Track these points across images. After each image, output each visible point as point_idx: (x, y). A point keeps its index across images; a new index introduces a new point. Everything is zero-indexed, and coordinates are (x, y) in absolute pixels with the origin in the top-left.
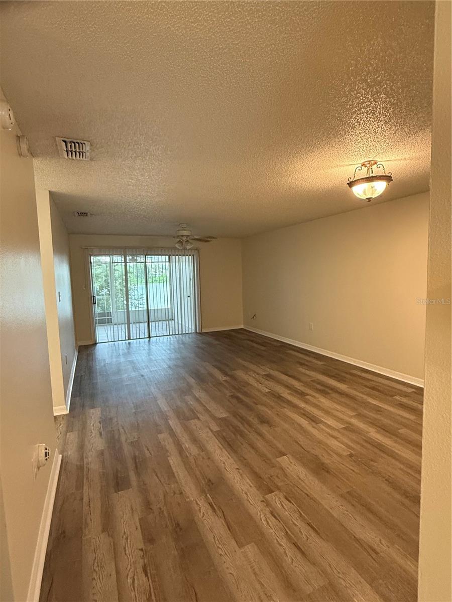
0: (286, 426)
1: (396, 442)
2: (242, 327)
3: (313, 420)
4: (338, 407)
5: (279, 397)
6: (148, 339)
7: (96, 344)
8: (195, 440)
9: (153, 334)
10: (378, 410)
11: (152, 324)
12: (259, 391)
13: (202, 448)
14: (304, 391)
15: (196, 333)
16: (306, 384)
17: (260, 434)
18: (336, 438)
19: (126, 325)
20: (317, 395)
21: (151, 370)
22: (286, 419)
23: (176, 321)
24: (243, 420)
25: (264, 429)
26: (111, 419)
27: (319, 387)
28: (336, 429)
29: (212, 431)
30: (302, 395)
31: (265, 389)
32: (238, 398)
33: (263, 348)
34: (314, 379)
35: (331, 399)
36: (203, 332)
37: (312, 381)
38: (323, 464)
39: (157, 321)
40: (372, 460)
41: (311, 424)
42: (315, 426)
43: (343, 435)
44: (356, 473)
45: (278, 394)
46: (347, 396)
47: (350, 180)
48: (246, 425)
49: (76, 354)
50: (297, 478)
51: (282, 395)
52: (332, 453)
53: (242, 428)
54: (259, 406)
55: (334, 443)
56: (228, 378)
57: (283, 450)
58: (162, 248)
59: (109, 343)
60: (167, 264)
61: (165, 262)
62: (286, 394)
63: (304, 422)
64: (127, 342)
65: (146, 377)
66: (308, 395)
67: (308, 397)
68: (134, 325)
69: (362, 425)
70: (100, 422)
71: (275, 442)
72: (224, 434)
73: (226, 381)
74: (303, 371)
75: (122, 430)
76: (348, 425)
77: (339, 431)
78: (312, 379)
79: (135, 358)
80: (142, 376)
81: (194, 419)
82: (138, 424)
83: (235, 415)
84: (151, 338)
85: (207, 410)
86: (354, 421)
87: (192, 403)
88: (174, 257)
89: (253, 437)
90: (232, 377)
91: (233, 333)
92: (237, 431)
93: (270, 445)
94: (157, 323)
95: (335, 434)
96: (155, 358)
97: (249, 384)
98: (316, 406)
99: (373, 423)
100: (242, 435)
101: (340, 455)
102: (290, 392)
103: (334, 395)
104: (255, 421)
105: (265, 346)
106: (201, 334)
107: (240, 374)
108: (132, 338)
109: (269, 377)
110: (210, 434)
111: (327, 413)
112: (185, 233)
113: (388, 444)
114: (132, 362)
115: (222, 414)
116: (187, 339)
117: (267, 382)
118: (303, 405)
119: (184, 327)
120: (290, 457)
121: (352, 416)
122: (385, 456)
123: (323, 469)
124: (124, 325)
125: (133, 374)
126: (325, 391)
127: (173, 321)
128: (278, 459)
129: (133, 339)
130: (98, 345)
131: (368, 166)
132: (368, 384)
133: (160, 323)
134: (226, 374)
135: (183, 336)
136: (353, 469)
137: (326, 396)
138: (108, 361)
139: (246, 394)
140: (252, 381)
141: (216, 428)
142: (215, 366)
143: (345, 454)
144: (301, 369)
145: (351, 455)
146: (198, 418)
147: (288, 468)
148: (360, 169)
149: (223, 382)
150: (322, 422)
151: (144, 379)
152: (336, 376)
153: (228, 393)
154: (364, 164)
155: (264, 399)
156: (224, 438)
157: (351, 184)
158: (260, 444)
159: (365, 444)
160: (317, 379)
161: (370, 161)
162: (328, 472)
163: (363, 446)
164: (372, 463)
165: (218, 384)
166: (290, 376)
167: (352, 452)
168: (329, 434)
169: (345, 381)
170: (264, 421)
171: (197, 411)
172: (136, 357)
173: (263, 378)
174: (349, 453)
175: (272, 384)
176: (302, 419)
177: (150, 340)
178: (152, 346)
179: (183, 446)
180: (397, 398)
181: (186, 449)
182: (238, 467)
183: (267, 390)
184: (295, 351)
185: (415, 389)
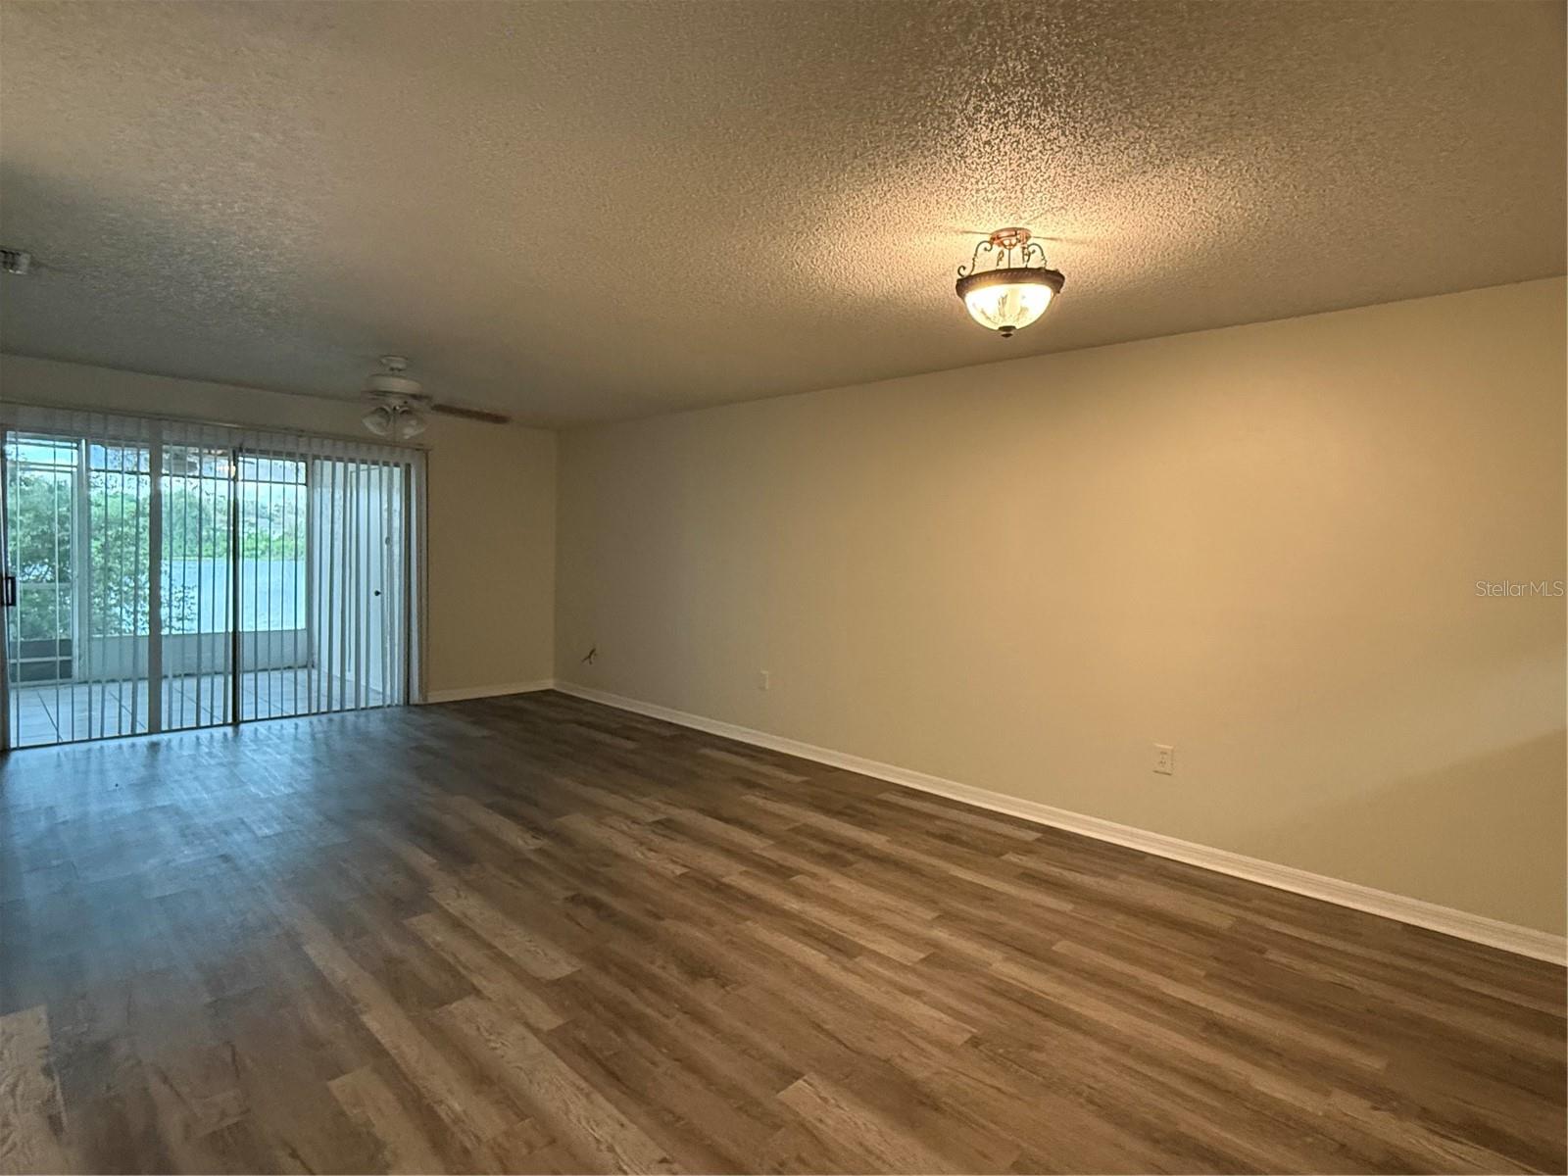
0: (771, 978)
1: (1061, 980)
2: (549, 686)
3: (838, 947)
4: (889, 900)
5: (721, 889)
6: (229, 730)
7: (5, 752)
8: (483, 1078)
9: (247, 713)
10: (984, 897)
11: (247, 681)
12: (653, 873)
13: (514, 1103)
14: (781, 862)
15: (407, 702)
16: (781, 842)
17: (699, 1017)
18: (917, 994)
19: (144, 687)
20: (821, 871)
21: (259, 833)
22: (764, 955)
24: (633, 976)
25: (707, 996)
26: (103, 1049)
27: (815, 844)
28: (905, 967)
29: (536, 1031)
30: (781, 873)
31: (671, 866)
32: (596, 905)
33: (630, 745)
34: (797, 824)
35: (862, 878)
36: (431, 700)
37: (793, 830)
38: (913, 1084)
40: (1031, 1047)
41: (838, 962)
42: (850, 964)
43: (930, 980)
44: (1011, 1096)
45: (717, 881)
46: (897, 864)
48: (646, 992)
50: (859, 1150)
51: (726, 880)
52: (923, 1045)
53: (639, 1006)
54: (669, 924)
55: (918, 1011)
56: (543, 843)
57: (785, 1057)
59: (67, 748)
60: (302, 489)
61: (296, 484)
62: (735, 875)
63: (815, 958)
65: (243, 863)
66: (798, 872)
67: (798, 879)
68: (177, 684)
69: (968, 947)
70: (47, 1071)
71: (756, 1037)
72: (583, 1036)
73: (540, 851)
74: (760, 802)
75: (155, 1085)
76: (932, 950)
77: (913, 970)
78: (791, 826)
79: (185, 798)
80: (226, 858)
81: (460, 998)
82: (234, 1054)
83: (601, 961)
84: (243, 727)
85: (500, 958)
86: (940, 934)
87: (439, 938)
88: (328, 464)
89: (676, 1026)
90: (561, 837)
91: (526, 704)
92: (624, 1018)
93: (744, 1052)
95: (912, 981)
96: (265, 792)
97: (617, 856)
98: (834, 905)
99: (990, 936)
101: (947, 1047)
102: (744, 869)
103: (864, 865)
104: (672, 975)
105: (633, 740)
106: (425, 707)
107: (580, 824)
108: (164, 727)
109: (668, 826)
110: (535, 1045)
111: (866, 919)
112: (400, 385)
113: (1047, 990)
114: (173, 811)
115: (560, 965)
116: (375, 725)
117: (669, 845)
118: (794, 906)
120: (816, 1081)
121: (930, 922)
122: (1062, 1030)
123: (922, 1103)
124: (128, 687)
125: (187, 855)
126: (838, 855)
127: (316, 671)
128: (782, 1095)
129: (170, 731)
130: (14, 755)
132: (929, 827)
133: (276, 675)
134: (536, 830)
135: (357, 717)
136: (996, 1083)
137: (844, 870)
138: (66, 812)
139: (616, 888)
140: (623, 845)
141: (550, 1021)
142: (490, 806)
143: (959, 1039)
144: (754, 798)
145: (975, 1042)
146: (477, 992)
147: (821, 1121)
149: (534, 858)
150: (862, 948)
151: (237, 869)
152: (849, 811)
153: (562, 894)
154: (998, 237)
155: (678, 897)
156: (585, 1051)
158: (708, 1050)
159: (992, 998)
160: (805, 825)
162: (936, 1108)
163: (990, 1006)
164: (1035, 1055)
165: (517, 862)
166: (727, 821)
167: (974, 1030)
168: (891, 982)
169: (875, 825)
170: (698, 969)
171: (466, 967)
172: (188, 793)
173: (653, 832)
174: (967, 1036)
175: (683, 847)
176: (807, 949)
177: (236, 733)
178: (248, 751)
179: (442, 1111)
180: (1011, 857)
181: (457, 1120)
182: (664, 1155)
183: (679, 870)
184: (720, 749)
185: (1037, 830)
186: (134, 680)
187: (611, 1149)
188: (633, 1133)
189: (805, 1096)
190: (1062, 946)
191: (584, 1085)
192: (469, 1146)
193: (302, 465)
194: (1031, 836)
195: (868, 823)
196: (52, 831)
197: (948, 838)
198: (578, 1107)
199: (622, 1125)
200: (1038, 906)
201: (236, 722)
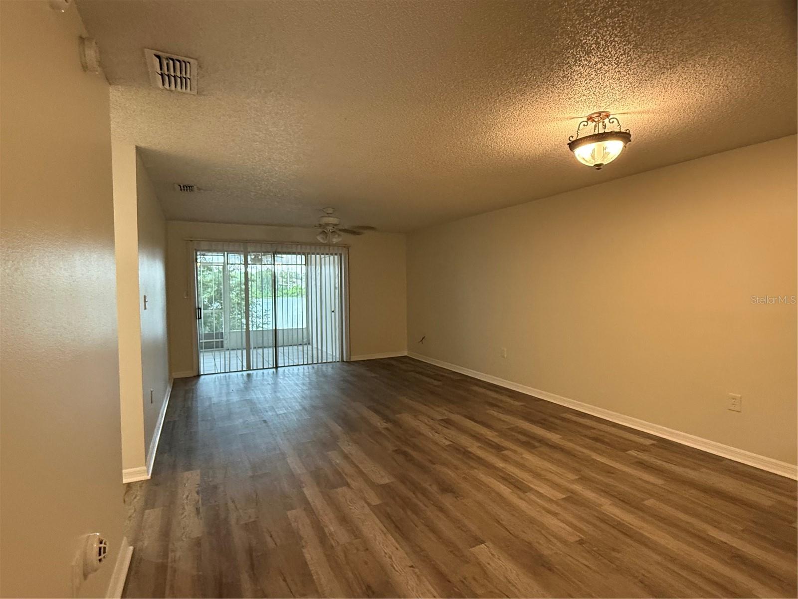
0: (480, 496)
1: (644, 520)
2: (406, 354)
3: (518, 486)
4: (553, 468)
5: (466, 454)
6: (274, 370)
7: (199, 376)
8: (344, 520)
9: (280, 363)
10: (609, 471)
11: (280, 349)
12: (436, 444)
13: (355, 532)
14: (499, 443)
15: (343, 361)
16: (502, 434)
17: (441, 509)
18: (555, 514)
19: (245, 352)
20: (520, 450)
21: (278, 413)
22: (479, 485)
23: (315, 346)
24: (416, 487)
25: (447, 501)
26: (215, 487)
27: (521, 437)
28: (553, 501)
29: (369, 504)
30: (498, 449)
31: (444, 441)
32: (405, 454)
33: (436, 383)
34: (512, 426)
35: (541, 455)
36: (352, 360)
37: (509, 429)
38: (541, 556)
39: (286, 346)
40: (614, 550)
41: (516, 494)
42: (522, 495)
43: (565, 509)
44: (595, 571)
45: (464, 449)
46: (562, 450)
47: (571, 139)
48: (420, 495)
49: (169, 389)
50: (505, 580)
51: (469, 449)
52: (552, 538)
53: (415, 500)
54: (438, 467)
55: (552, 522)
56: (389, 425)
57: (479, 533)
58: (298, 243)
59: (219, 375)
60: (304, 267)
61: (301, 265)
62: (475, 448)
63: (505, 490)
64: (245, 373)
65: (270, 424)
66: (506, 449)
67: (506, 452)
68: (255, 351)
69: (590, 495)
70: (198, 493)
71: (466, 522)
72: (388, 509)
73: (387, 429)
74: (495, 414)
75: (231, 505)
76: (569, 494)
77: (556, 503)
78: (509, 427)
79: (255, 397)
80: (265, 421)
81: (341, 486)
82: (257, 496)
83: (404, 480)
84: (279, 369)
85: (361, 473)
86: (577, 488)
87: (338, 461)
88: (313, 256)
89: (431, 512)
90: (396, 423)
91: (393, 362)
92: (406, 503)
93: (459, 527)
94: (286, 348)
95: (554, 508)
96: (283, 396)
97: (420, 434)
98: (522, 466)
99: (606, 491)
100: (416, 511)
101: (565, 542)
102: (480, 445)
103: (544, 449)
104: (433, 489)
105: (440, 381)
106: (349, 363)
107: (407, 419)
108: (251, 369)
109: (448, 422)
110: (367, 510)
111: (537, 475)
112: (331, 220)
113: (632, 523)
114: (250, 402)
115: (386, 479)
116: (329, 370)
117: (446, 431)
118: (501, 465)
119: (324, 354)
120: (491, 545)
121: (573, 481)
122: (634, 544)
123: (543, 565)
124: (240, 351)
125: (252, 419)
126: (530, 443)
127: (310, 347)
128: (472, 550)
129: (253, 370)
130: (202, 377)
131: (596, 120)
132: (588, 433)
133: (291, 348)
134: (387, 419)
135: (322, 366)
136: (587, 563)
137: (533, 451)
138: (215, 400)
139: (415, 447)
140: (424, 429)
141: (376, 501)
142: (369, 407)
143: (572, 539)
144: (494, 412)
145: (581, 542)
146: (348, 485)
147: (489, 564)
148: (586, 123)
149: (383, 432)
150: (531, 489)
151: (268, 426)
152: (542, 421)
153: (390, 447)
154: (591, 118)
155: (445, 455)
156: (389, 516)
157: (573, 145)
158: (442, 524)
159: (598, 523)
160: (517, 427)
161: (600, 113)
162: (550, 570)
163: (594, 525)
164: (614, 554)
165: (375, 433)
166: (476, 421)
167: (583, 537)
168: (544, 508)
169: (557, 429)
170: (446, 488)
171: (346, 475)
172: (256, 395)
173: (439, 424)
174: (578, 539)
175: (452, 433)
176: (502, 486)
177: (277, 371)
178: (280, 380)
179: (326, 530)
180: (633, 453)
181: (331, 534)
182: (413, 564)
183: (447, 443)
184: (480, 386)
185: (654, 440)
186: (242, 349)
187: (390, 558)
188: (401, 553)
189: (483, 552)
190: (650, 502)
191: (384, 529)
192: (334, 544)
193: (303, 257)
194: (648, 442)
195: (550, 428)
196: (210, 406)
197: (596, 439)
198: (380, 538)
199: (397, 549)
200: (640, 479)
201: (277, 367)
